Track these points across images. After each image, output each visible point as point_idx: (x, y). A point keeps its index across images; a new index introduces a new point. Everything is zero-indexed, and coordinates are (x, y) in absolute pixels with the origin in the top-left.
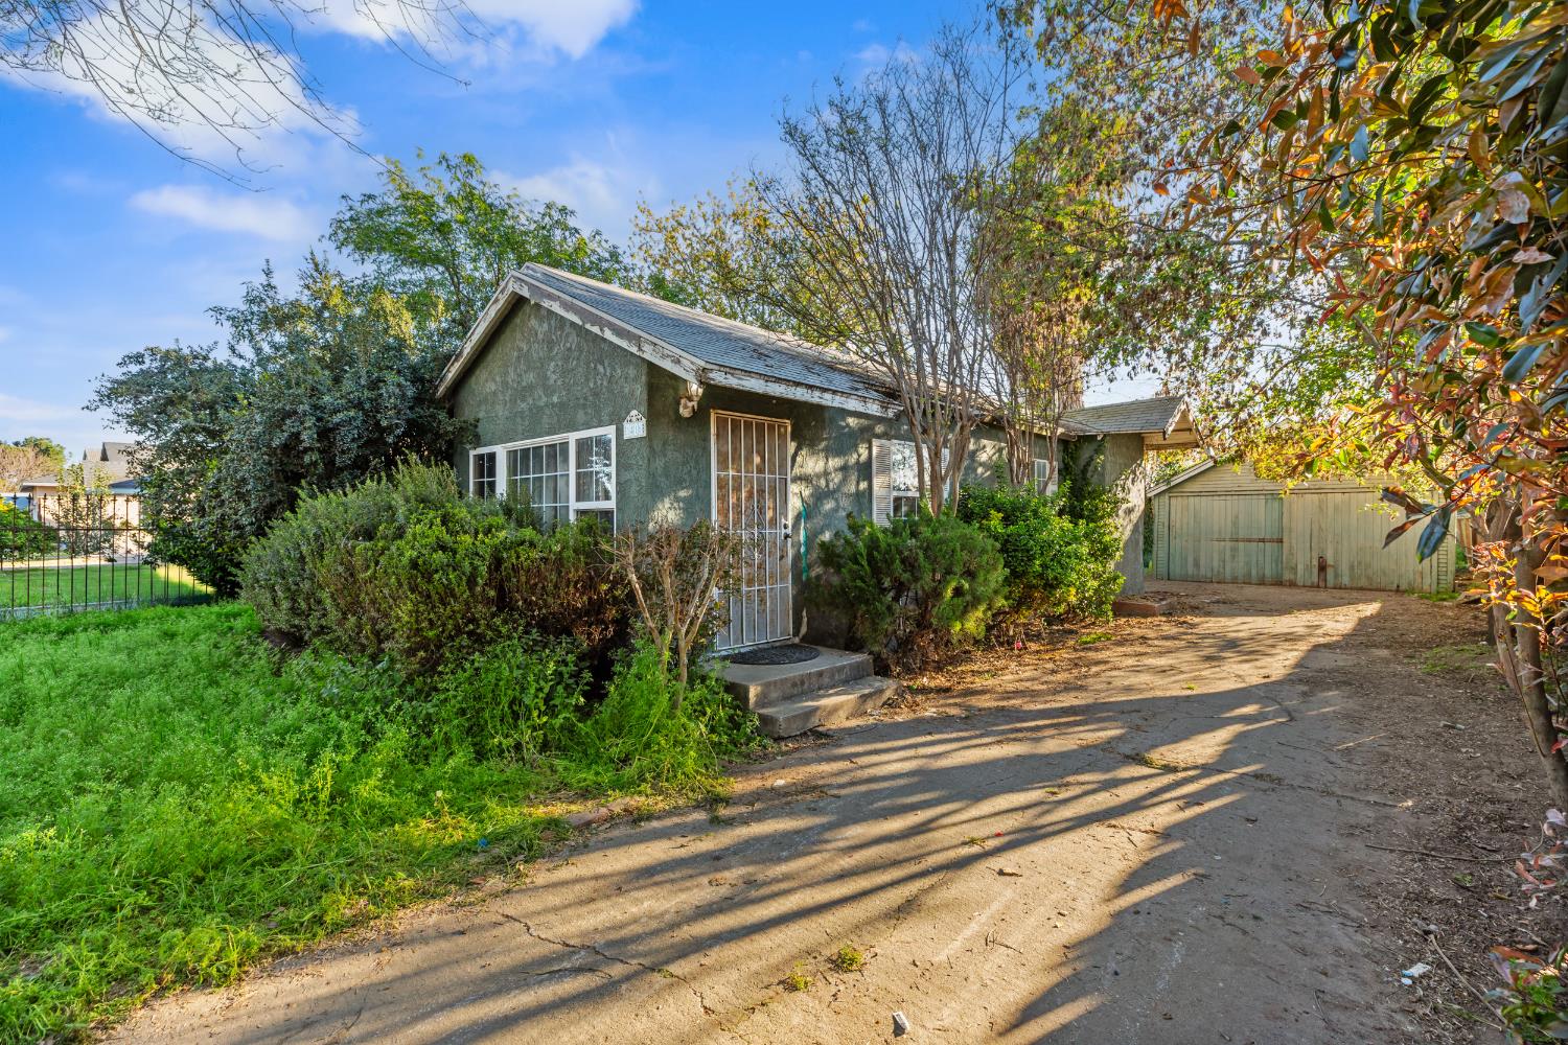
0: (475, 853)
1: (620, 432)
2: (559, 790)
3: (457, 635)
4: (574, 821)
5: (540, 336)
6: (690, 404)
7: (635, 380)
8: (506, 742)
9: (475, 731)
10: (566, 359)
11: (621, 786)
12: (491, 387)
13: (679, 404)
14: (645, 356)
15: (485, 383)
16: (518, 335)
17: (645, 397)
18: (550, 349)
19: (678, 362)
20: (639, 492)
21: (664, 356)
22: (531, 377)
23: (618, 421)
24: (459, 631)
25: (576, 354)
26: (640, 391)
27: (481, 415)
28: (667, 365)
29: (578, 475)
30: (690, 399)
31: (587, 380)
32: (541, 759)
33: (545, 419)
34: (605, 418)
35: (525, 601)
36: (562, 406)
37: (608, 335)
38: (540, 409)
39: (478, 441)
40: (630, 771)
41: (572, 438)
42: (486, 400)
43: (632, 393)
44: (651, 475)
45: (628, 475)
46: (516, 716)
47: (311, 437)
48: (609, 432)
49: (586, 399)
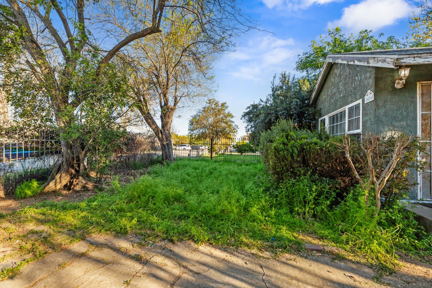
0: (268, 241)
1: (363, 101)
2: (312, 233)
3: (287, 172)
4: (307, 246)
5: (338, 74)
6: (401, 82)
7: (370, 78)
8: (300, 210)
9: (290, 203)
10: (345, 79)
11: (336, 241)
12: (325, 97)
13: (394, 83)
14: (371, 65)
15: (323, 96)
16: (332, 77)
17: (374, 83)
18: (340, 78)
19: (384, 61)
20: (371, 124)
21: (378, 61)
22: (335, 90)
23: (362, 96)
24: (288, 170)
25: (348, 76)
26: (371, 81)
27: (322, 107)
28: (380, 65)
29: (349, 121)
30: (401, 79)
31: (352, 84)
32: (310, 219)
33: (339, 103)
34: (358, 97)
35: (313, 163)
36: (344, 97)
37: (357, 63)
38: (337, 100)
39: (321, 116)
40: (344, 237)
41: (347, 108)
42: (323, 101)
43: (368, 83)
44: (377, 117)
45: (367, 118)
46: (305, 202)
47: (273, 119)
48: (360, 101)
49: (351, 92)
